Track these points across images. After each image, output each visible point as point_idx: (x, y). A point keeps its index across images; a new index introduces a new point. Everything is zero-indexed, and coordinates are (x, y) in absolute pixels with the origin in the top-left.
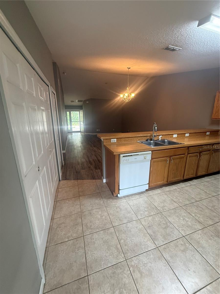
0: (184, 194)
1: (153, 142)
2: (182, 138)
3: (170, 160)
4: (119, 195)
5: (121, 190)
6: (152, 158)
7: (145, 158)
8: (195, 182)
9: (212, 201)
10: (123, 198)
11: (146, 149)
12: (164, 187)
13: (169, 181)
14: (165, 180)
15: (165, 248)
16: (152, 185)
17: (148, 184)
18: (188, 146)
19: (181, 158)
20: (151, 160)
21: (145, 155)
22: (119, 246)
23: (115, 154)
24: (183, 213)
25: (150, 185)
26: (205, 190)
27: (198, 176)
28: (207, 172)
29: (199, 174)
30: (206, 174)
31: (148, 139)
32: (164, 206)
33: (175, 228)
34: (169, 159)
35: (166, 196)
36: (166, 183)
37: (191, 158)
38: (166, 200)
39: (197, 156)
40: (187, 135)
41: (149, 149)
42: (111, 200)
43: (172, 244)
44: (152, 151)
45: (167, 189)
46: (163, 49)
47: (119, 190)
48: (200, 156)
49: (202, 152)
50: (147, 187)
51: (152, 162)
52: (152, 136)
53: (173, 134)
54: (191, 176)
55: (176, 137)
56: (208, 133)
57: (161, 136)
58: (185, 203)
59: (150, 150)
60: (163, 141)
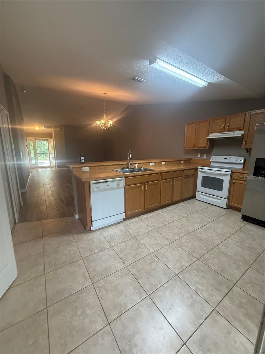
0: (159, 218)
1: (129, 170)
2: (159, 166)
3: (145, 187)
4: (92, 229)
5: (93, 221)
6: (126, 184)
7: (118, 185)
8: (171, 207)
9: (182, 221)
10: (97, 231)
11: (118, 175)
12: (142, 215)
13: (145, 209)
14: (142, 207)
15: (133, 266)
16: (129, 213)
17: (124, 213)
18: (162, 172)
19: (155, 184)
20: (125, 187)
21: (118, 182)
22: (87, 274)
23: (83, 181)
24: (156, 234)
25: (127, 214)
26: (178, 213)
27: (173, 201)
28: (182, 198)
29: (175, 199)
30: (181, 199)
31: (124, 167)
32: (139, 232)
33: (146, 248)
34: (144, 185)
35: (142, 223)
36: (144, 210)
37: (165, 184)
38: (141, 226)
39: (170, 182)
40: (163, 163)
41: (121, 175)
42: (83, 235)
43: (140, 261)
44: (125, 177)
45: (144, 217)
46: (130, 79)
47: (92, 221)
48: (173, 182)
49: (174, 178)
50: (123, 216)
51: (126, 189)
52: (129, 165)
53: (150, 163)
54: (167, 202)
55: (153, 165)
56: (182, 162)
57: (138, 164)
58: (159, 226)
59: (124, 176)
60: (140, 169)
